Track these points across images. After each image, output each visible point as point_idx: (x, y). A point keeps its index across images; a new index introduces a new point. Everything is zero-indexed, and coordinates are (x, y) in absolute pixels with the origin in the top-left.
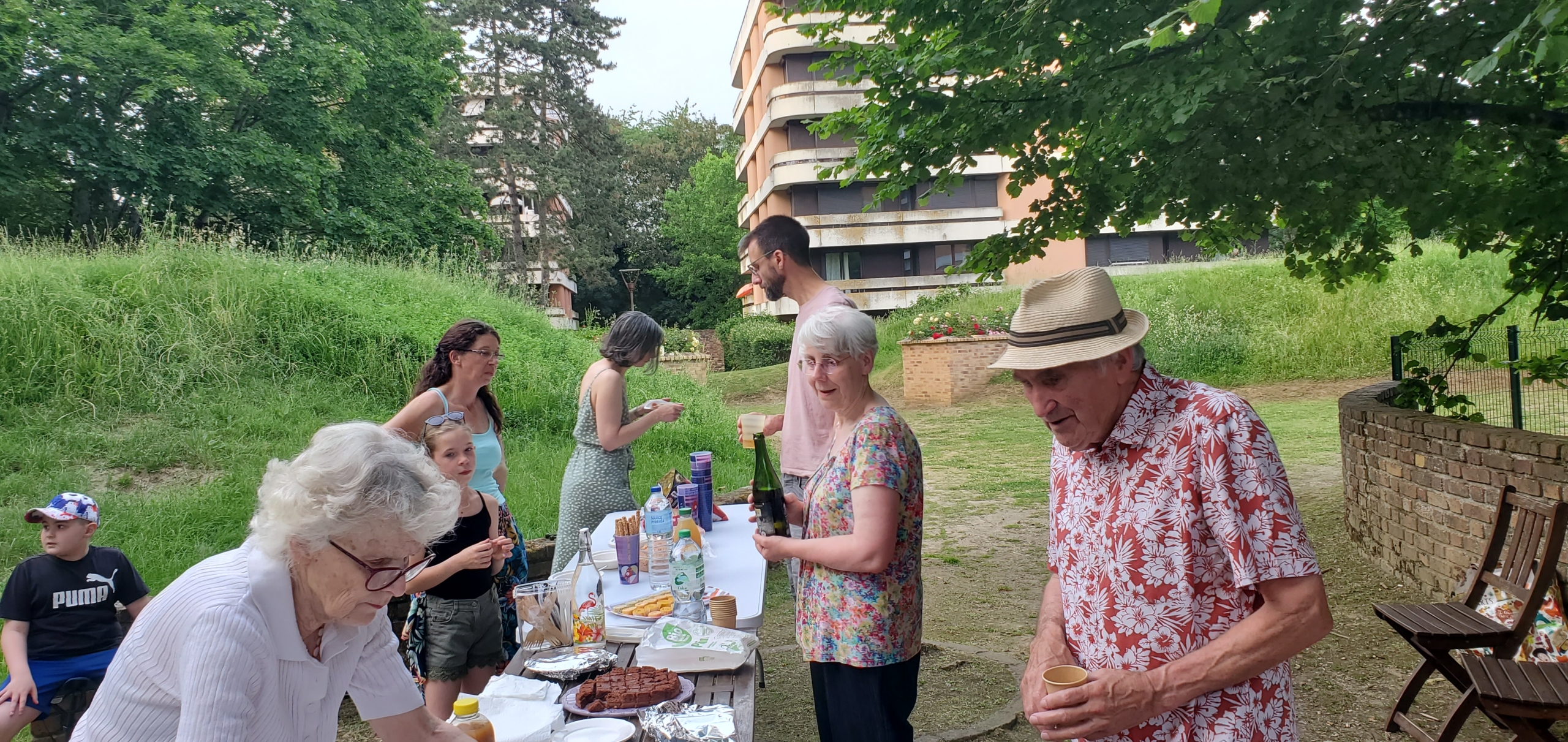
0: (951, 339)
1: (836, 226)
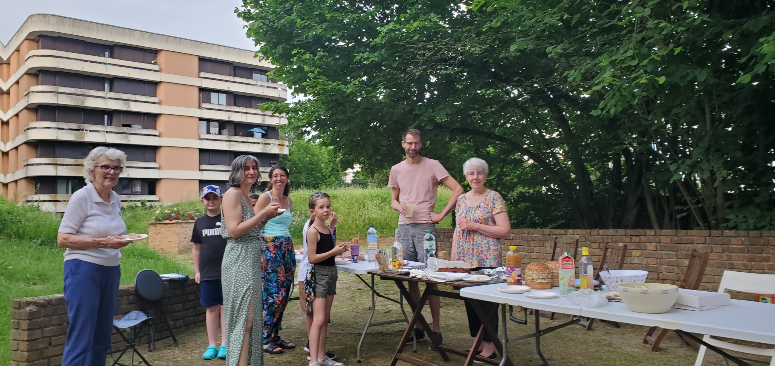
0: (179, 221)
1: (67, 165)
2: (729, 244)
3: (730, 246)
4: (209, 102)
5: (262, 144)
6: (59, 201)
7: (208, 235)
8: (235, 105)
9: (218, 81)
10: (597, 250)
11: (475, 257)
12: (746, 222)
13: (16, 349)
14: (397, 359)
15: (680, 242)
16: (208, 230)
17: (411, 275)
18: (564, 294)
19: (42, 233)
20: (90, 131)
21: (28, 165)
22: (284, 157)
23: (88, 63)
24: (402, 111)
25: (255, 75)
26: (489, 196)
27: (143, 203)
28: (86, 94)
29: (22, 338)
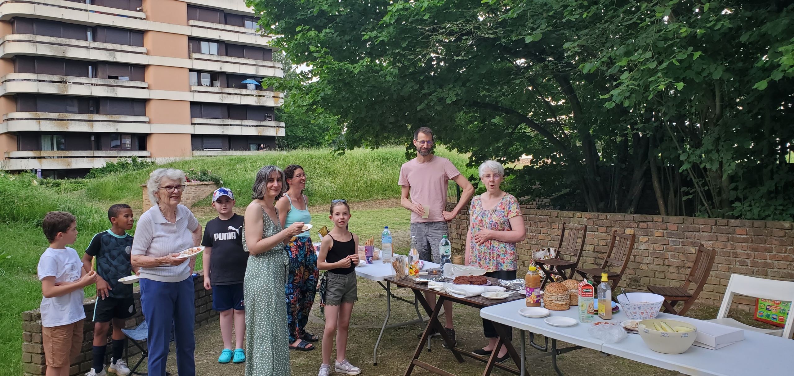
1: (50, 119)
2: (734, 234)
3: (734, 235)
4: (199, 51)
5: (256, 96)
6: (44, 158)
7: (220, 239)
8: (227, 55)
9: (209, 30)
10: (604, 234)
11: (492, 261)
12: (751, 210)
13: (30, 361)
14: (414, 365)
15: (687, 230)
16: (220, 234)
17: (429, 287)
18: (583, 320)
19: (36, 212)
20: (74, 83)
21: (8, 120)
22: (279, 109)
23: (68, 10)
24: (411, 89)
25: (247, 23)
26: (505, 200)
27: (134, 160)
28: (68, 43)
29: (35, 351)
